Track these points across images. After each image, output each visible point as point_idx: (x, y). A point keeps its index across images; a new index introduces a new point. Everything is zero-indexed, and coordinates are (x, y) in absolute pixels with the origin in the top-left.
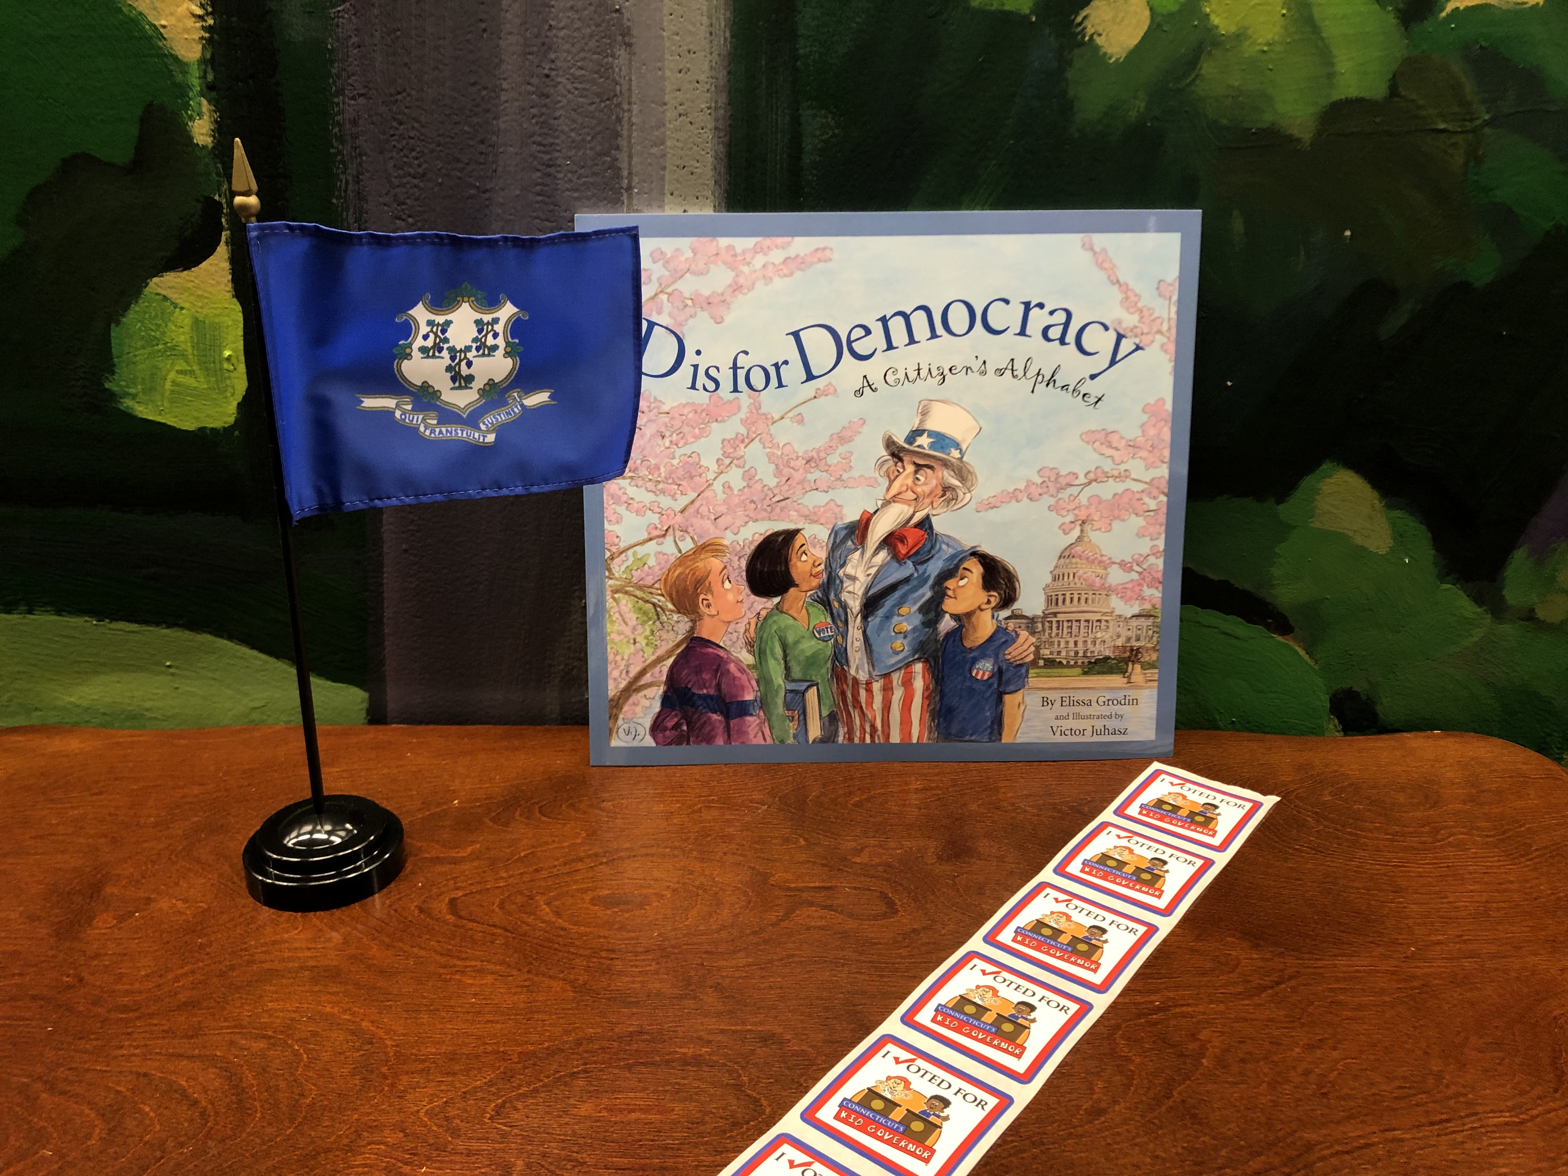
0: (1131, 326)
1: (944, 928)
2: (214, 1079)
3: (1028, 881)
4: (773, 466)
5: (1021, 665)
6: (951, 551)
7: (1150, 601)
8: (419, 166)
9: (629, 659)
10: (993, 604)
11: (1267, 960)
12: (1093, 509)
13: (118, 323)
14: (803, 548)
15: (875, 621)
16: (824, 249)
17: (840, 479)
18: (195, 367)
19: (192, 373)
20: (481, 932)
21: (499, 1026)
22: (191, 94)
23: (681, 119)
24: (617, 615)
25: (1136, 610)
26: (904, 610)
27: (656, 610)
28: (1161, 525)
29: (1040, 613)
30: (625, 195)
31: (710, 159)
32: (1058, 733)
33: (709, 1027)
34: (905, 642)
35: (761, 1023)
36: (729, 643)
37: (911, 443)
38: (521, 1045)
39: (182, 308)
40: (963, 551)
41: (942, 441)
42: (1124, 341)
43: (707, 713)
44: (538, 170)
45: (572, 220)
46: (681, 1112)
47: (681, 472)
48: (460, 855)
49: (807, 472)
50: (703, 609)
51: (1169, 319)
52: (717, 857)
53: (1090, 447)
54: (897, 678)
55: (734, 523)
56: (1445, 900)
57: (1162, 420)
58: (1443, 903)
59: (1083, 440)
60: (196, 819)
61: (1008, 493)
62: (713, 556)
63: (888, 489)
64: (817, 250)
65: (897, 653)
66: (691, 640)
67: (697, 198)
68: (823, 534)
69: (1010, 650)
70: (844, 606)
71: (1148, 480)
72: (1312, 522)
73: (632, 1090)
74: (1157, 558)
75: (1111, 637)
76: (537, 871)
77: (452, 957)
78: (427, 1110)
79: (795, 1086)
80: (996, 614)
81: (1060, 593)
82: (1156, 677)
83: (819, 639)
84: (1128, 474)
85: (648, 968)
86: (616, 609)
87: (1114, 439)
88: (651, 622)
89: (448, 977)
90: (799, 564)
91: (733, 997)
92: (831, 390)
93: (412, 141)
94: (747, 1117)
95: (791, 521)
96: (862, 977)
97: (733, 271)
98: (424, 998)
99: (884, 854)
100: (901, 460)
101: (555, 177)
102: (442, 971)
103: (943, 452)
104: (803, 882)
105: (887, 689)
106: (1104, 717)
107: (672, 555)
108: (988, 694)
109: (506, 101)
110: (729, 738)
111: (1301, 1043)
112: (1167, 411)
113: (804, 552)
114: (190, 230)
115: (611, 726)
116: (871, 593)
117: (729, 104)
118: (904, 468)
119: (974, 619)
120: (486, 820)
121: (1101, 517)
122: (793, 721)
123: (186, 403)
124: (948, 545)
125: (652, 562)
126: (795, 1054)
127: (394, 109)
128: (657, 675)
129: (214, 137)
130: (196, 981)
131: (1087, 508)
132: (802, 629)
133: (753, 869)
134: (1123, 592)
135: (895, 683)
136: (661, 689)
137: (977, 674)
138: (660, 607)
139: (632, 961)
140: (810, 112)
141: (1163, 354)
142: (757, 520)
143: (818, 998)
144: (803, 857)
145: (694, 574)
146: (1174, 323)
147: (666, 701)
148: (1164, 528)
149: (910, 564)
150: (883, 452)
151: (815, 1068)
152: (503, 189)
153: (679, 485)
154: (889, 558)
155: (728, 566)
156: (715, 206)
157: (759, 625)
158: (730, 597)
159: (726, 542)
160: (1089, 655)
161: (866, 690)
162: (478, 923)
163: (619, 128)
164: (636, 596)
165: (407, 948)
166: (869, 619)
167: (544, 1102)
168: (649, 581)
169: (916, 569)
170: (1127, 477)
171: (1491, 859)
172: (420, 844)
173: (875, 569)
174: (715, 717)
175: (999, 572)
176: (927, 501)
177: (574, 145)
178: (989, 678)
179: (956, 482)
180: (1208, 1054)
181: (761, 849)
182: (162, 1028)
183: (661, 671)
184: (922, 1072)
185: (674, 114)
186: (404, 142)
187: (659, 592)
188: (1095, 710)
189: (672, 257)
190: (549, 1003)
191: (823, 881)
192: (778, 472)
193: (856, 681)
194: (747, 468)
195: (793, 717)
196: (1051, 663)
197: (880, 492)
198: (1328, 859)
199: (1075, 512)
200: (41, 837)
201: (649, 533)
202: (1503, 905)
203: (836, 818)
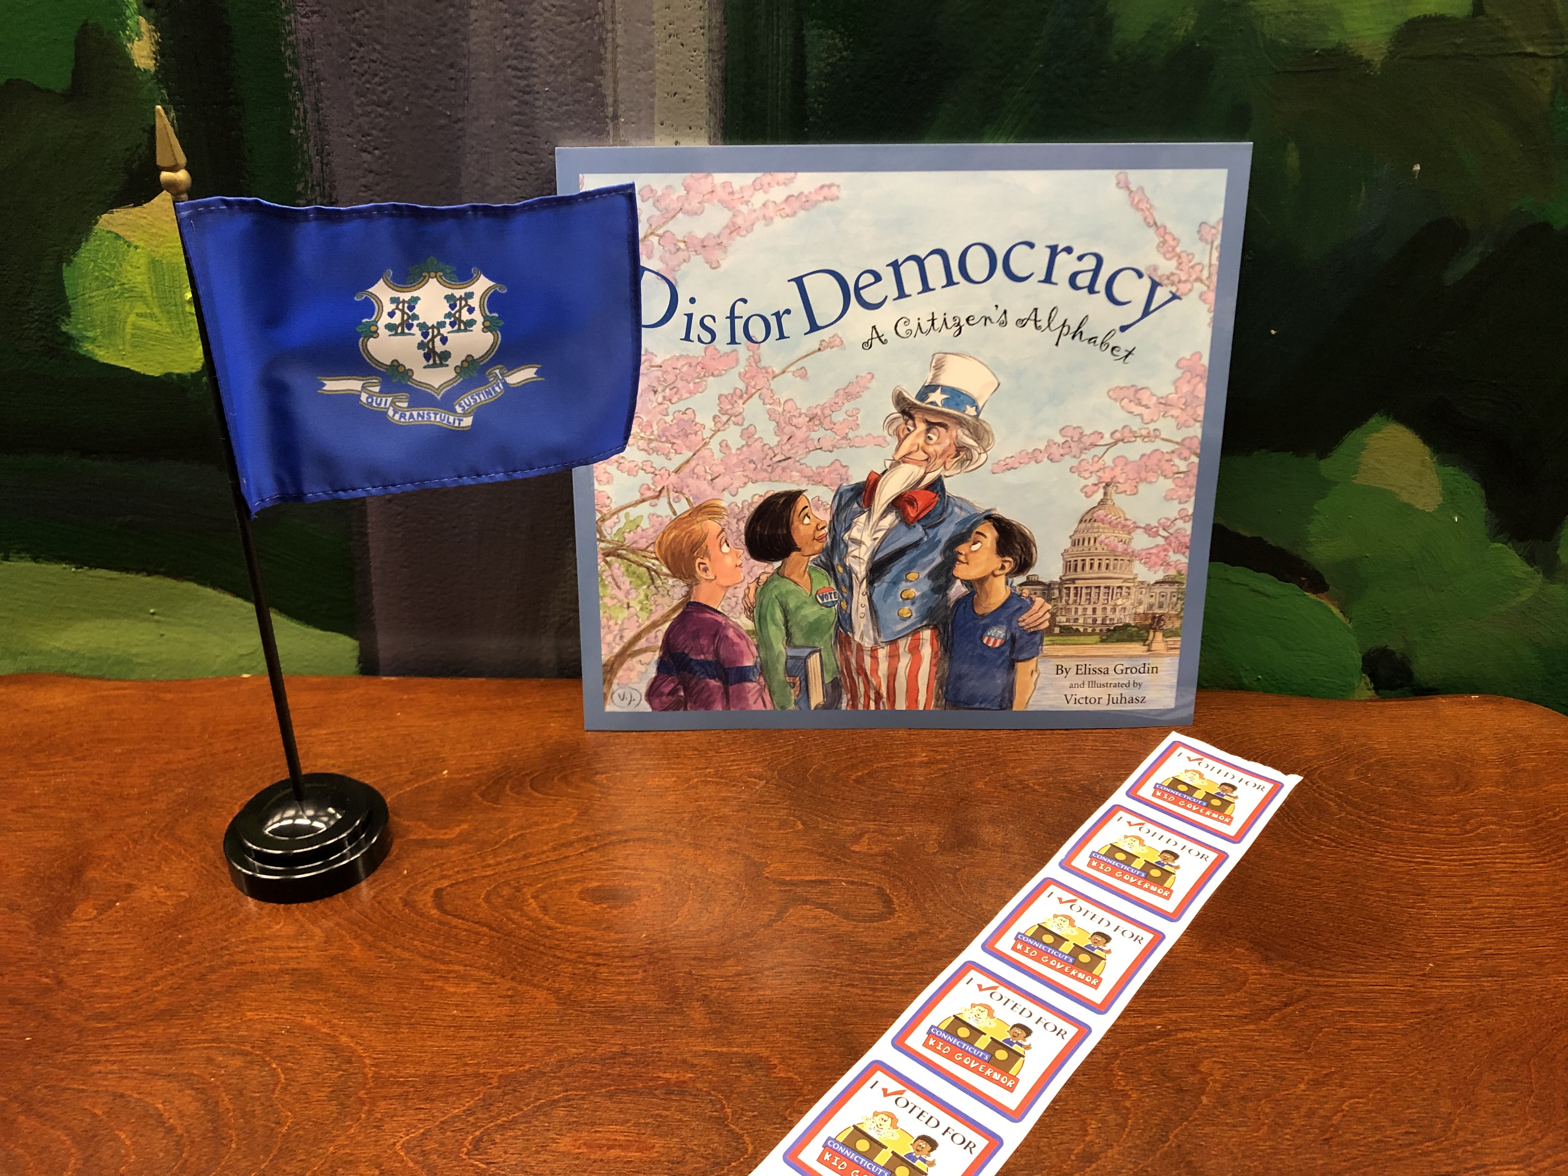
0: (1168, 273)
1: (941, 932)
2: (190, 1102)
3: (1032, 876)
4: (774, 424)
5: (1035, 633)
6: (964, 515)
7: (1175, 568)
8: (384, 92)
9: (623, 623)
10: (1007, 570)
11: (1276, 976)
12: (1118, 470)
13: (69, 262)
14: (806, 511)
15: (881, 587)
16: (830, 186)
17: (845, 437)
18: (156, 310)
19: (152, 316)
20: (465, 930)
21: (480, 1043)
22: (128, 12)
23: (670, 41)
24: (610, 579)
25: (1160, 576)
26: (912, 576)
27: (650, 574)
28: (1191, 487)
29: (1057, 579)
30: (611, 126)
31: (703, 83)
32: (1073, 701)
33: (694, 1048)
34: (913, 608)
35: (748, 1044)
36: (727, 608)
37: (923, 400)
38: (501, 1067)
39: (136, 247)
40: (976, 515)
41: (956, 397)
42: (1159, 289)
43: (704, 678)
44: (515, 98)
45: (553, 153)
46: (661, 1150)
47: (675, 430)
48: (447, 837)
49: (810, 430)
50: (700, 573)
51: (1210, 265)
52: (712, 844)
53: (1118, 404)
54: (903, 645)
55: (732, 484)
56: (1469, 906)
57: (1197, 375)
58: (1465, 909)
59: (1110, 397)
60: (180, 790)
61: (1027, 453)
62: (710, 519)
63: (897, 449)
64: (822, 187)
65: (905, 619)
66: (687, 605)
67: (690, 128)
68: (827, 496)
69: (1024, 617)
70: (849, 571)
71: (1179, 440)
72: (1355, 478)
73: (613, 1122)
74: (1185, 522)
75: (1132, 604)
76: (526, 857)
77: (436, 960)
78: (404, 1143)
79: (779, 1121)
80: (1010, 580)
81: (1079, 559)
82: (1178, 645)
83: (822, 605)
84: (1158, 433)
85: (635, 977)
86: (609, 573)
87: (1144, 396)
88: (645, 587)
89: (431, 983)
90: (801, 527)
91: (720, 1013)
92: (838, 342)
93: (373, 65)
94: (728, 1156)
95: (793, 482)
96: (855, 991)
97: (730, 210)
98: (405, 1008)
99: (885, 842)
100: (912, 417)
101: (534, 105)
102: (424, 976)
103: (959, 410)
104: (799, 874)
105: (894, 657)
106: (1121, 686)
107: (667, 517)
108: (1000, 661)
109: (476, 20)
110: (727, 705)
111: (1306, 1078)
112: (1203, 366)
113: (807, 515)
114: (137, 163)
115: (605, 690)
116: (877, 558)
117: (725, 23)
118: (914, 426)
119: (986, 585)
120: (475, 795)
121: (1127, 479)
122: (793, 687)
123: (149, 346)
124: (961, 508)
125: (645, 524)
126: (781, 1081)
127: (353, 27)
128: (653, 640)
129: (156, 59)
130: (176, 986)
131: (1112, 469)
132: (804, 594)
133: (748, 858)
134: (1147, 558)
135: (901, 650)
136: (657, 655)
137: (988, 641)
138: (655, 571)
139: (618, 967)
140: (815, 32)
141: (1201, 303)
142: (757, 481)
143: (808, 1015)
144: (800, 845)
145: (690, 537)
146: (1214, 270)
147: (662, 666)
148: (1194, 490)
149: (919, 528)
150: (892, 409)
151: (801, 1099)
152: (476, 119)
153: (673, 444)
154: (897, 521)
155: (726, 529)
156: (710, 138)
157: (759, 589)
158: (729, 561)
159: (723, 504)
160: (1108, 622)
161: (871, 657)
162: (463, 919)
163: (602, 51)
164: (629, 560)
165: (390, 948)
166: (875, 585)
167: (522, 1135)
168: (643, 544)
169: (926, 534)
170: (1156, 437)
171: (1520, 855)
172: (407, 823)
173: (882, 533)
174: (713, 683)
175: (1015, 537)
176: (939, 461)
177: (553, 69)
178: (1001, 646)
179: (971, 442)
180: (1208, 1089)
181: (757, 834)
182: (139, 1041)
183: (656, 637)
184: (910, 1107)
185: (663, 35)
186: (366, 66)
187: (653, 555)
188: (1112, 678)
189: (663, 194)
190: (531, 1016)
191: (820, 873)
192: (779, 430)
193: (860, 647)
194: (745, 426)
195: (794, 684)
196: (1067, 631)
197: (889, 452)
198: (1349, 853)
199: (1098, 474)
200: (24, 810)
201: (642, 494)
202: (1529, 912)
203: (837, 797)
